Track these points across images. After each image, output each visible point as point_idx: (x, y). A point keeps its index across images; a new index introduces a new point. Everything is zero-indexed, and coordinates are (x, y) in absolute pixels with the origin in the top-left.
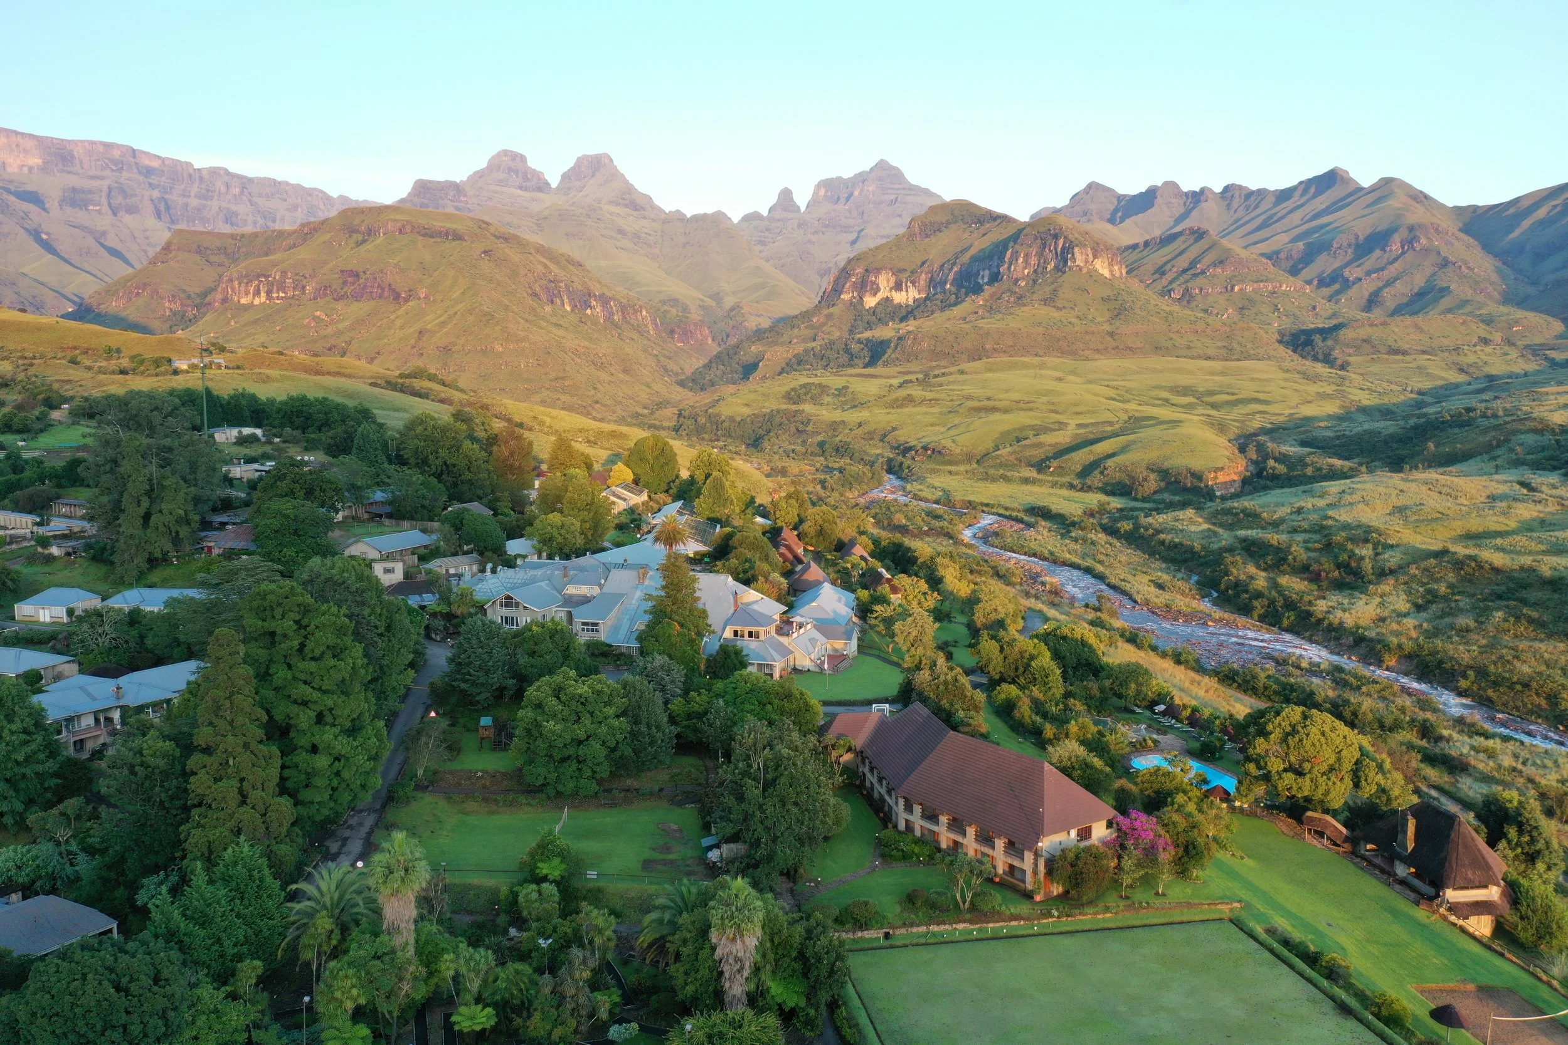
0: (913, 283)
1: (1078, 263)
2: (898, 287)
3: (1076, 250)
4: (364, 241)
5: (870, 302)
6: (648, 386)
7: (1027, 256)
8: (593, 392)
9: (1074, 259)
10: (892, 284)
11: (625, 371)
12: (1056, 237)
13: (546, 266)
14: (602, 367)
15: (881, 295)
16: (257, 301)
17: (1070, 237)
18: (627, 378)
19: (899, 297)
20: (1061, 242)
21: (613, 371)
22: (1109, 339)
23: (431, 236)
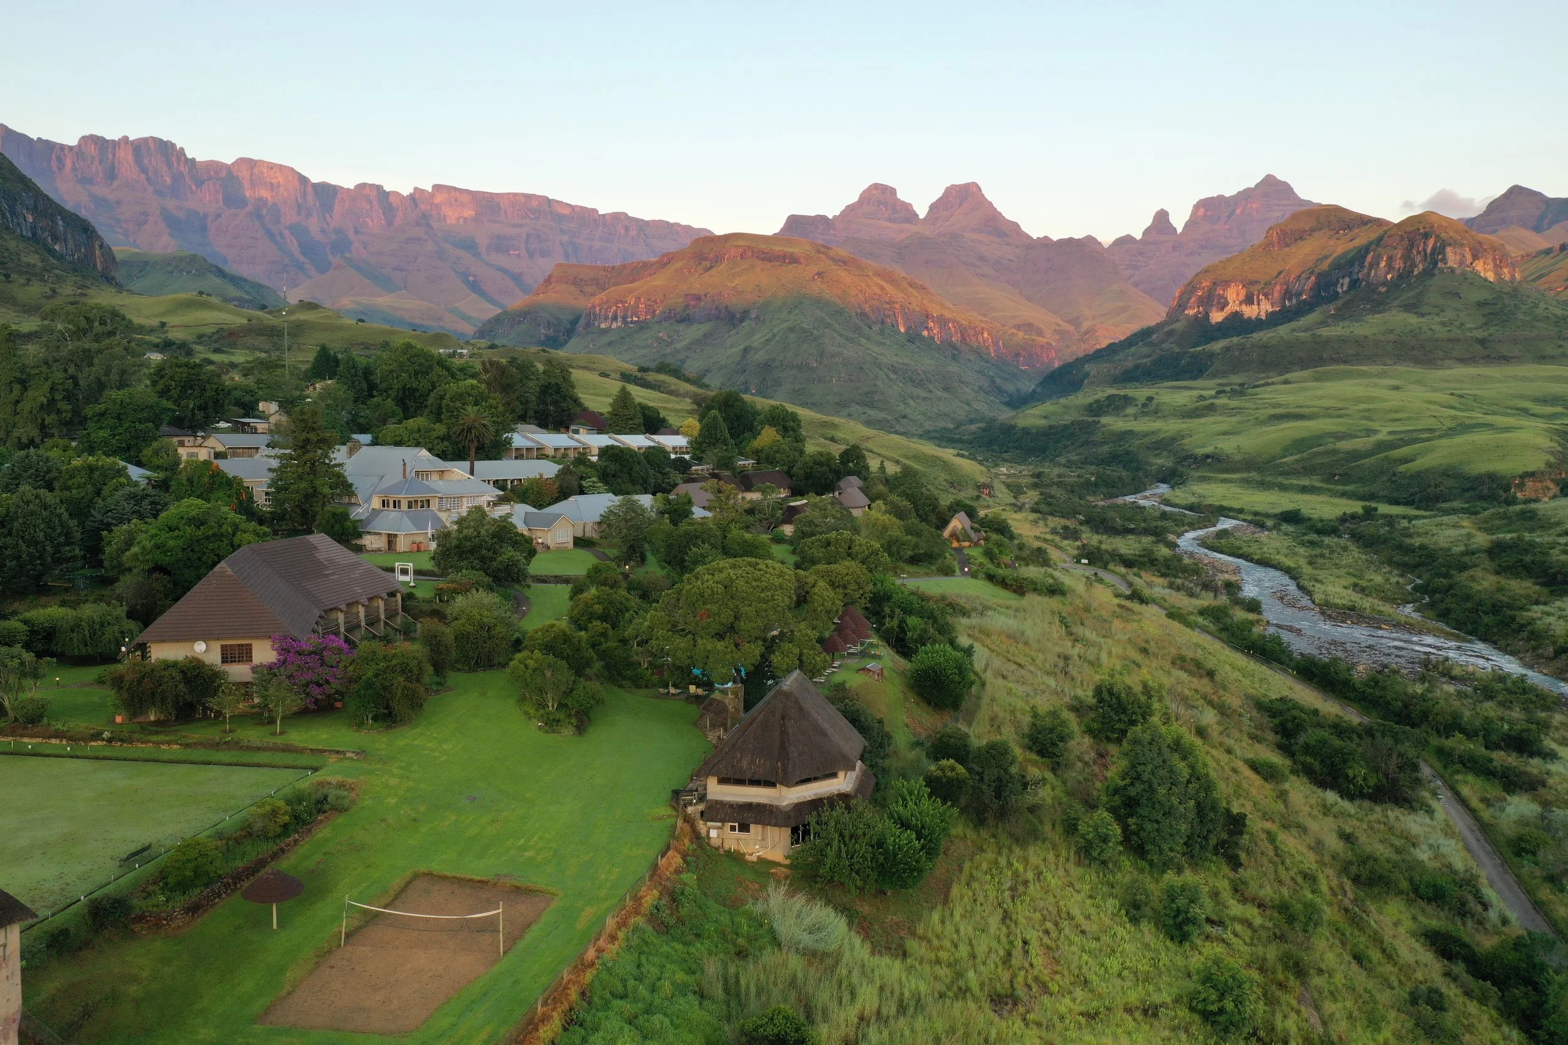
0: (1266, 295)
1: (1450, 264)
2: (1249, 300)
3: (1448, 249)
4: (711, 267)
5: (1217, 317)
6: (968, 404)
7: (1390, 259)
8: (902, 407)
9: (1444, 260)
10: (1242, 297)
11: (946, 389)
12: (1426, 236)
13: (882, 288)
14: (920, 384)
15: (1229, 309)
16: (614, 326)
17: (1443, 235)
18: (946, 395)
19: (1250, 312)
20: (1431, 242)
21: (931, 387)
22: (1478, 347)
23: (770, 261)
